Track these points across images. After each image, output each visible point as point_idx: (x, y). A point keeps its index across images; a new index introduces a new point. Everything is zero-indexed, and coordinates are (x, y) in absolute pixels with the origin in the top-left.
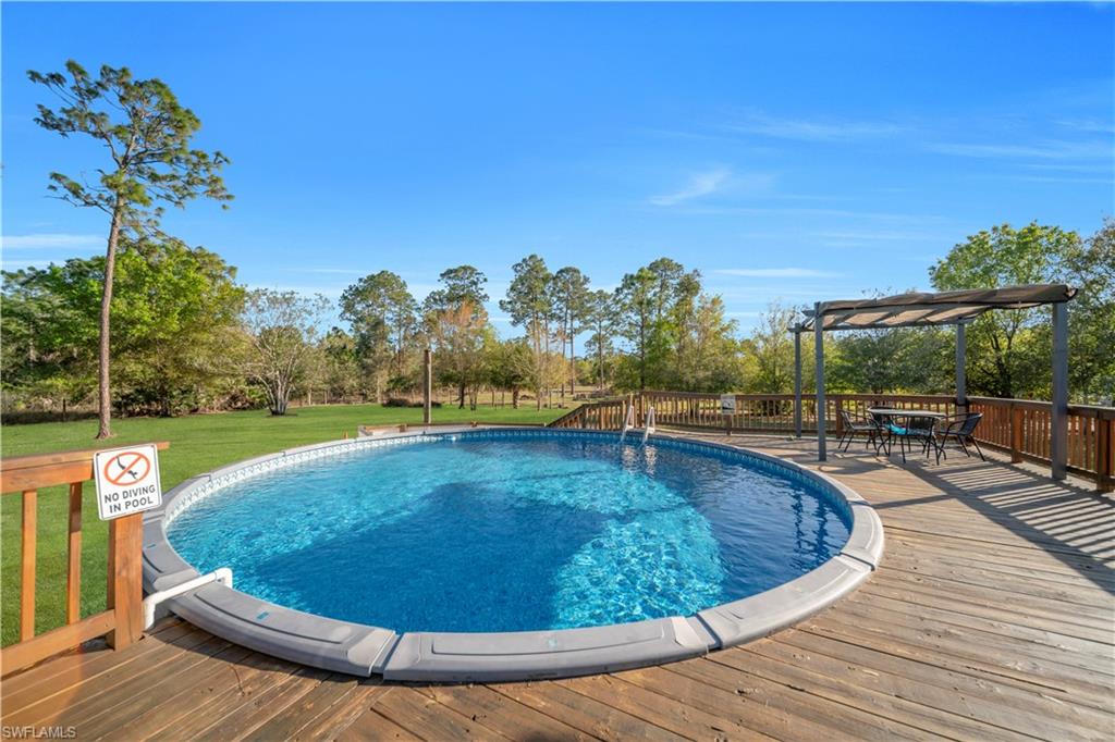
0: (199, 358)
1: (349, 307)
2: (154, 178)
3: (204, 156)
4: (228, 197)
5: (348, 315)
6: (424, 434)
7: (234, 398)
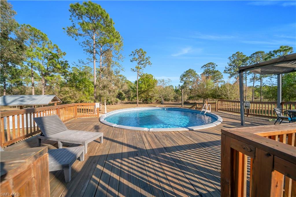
0: (150, 94)
1: (182, 79)
2: (142, 64)
3: (147, 58)
4: (151, 64)
5: (182, 81)
6: (160, 108)
7: (157, 101)
